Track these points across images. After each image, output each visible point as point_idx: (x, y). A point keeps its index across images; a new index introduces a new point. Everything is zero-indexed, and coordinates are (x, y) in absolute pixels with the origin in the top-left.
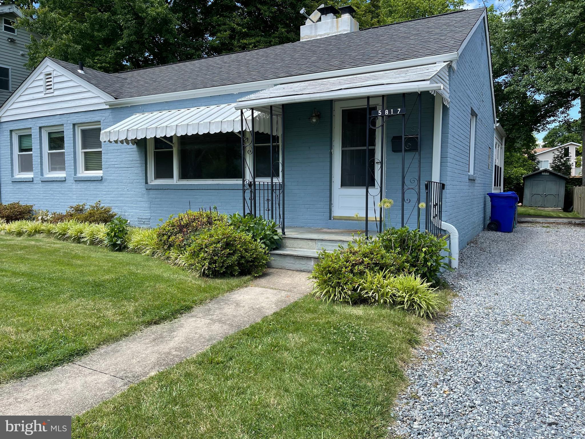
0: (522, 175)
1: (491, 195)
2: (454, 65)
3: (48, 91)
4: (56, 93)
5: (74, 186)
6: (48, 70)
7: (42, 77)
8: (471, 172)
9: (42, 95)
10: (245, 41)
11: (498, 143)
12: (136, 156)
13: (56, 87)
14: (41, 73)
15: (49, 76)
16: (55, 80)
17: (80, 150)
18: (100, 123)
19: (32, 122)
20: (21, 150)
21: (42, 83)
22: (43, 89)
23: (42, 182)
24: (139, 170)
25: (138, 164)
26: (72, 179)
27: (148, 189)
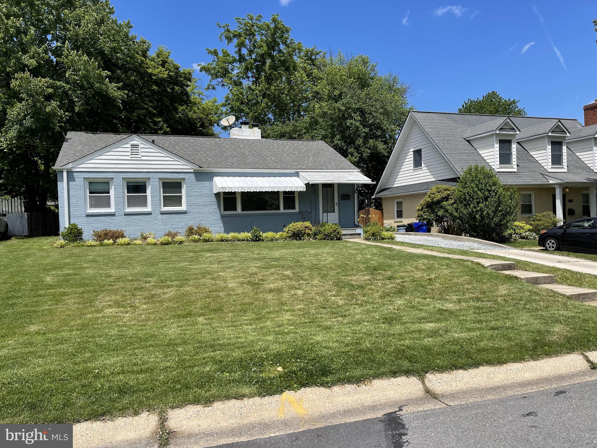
3: (133, 156)
4: (143, 158)
5: (160, 217)
6: (134, 142)
7: (128, 145)
9: (128, 158)
12: (214, 199)
13: (143, 154)
14: (127, 143)
15: (136, 146)
16: (143, 150)
17: (162, 195)
18: (184, 179)
19: (115, 174)
20: (90, 193)
21: (128, 150)
22: (129, 154)
23: (125, 215)
24: (216, 207)
25: (216, 203)
26: (158, 212)
27: (223, 217)
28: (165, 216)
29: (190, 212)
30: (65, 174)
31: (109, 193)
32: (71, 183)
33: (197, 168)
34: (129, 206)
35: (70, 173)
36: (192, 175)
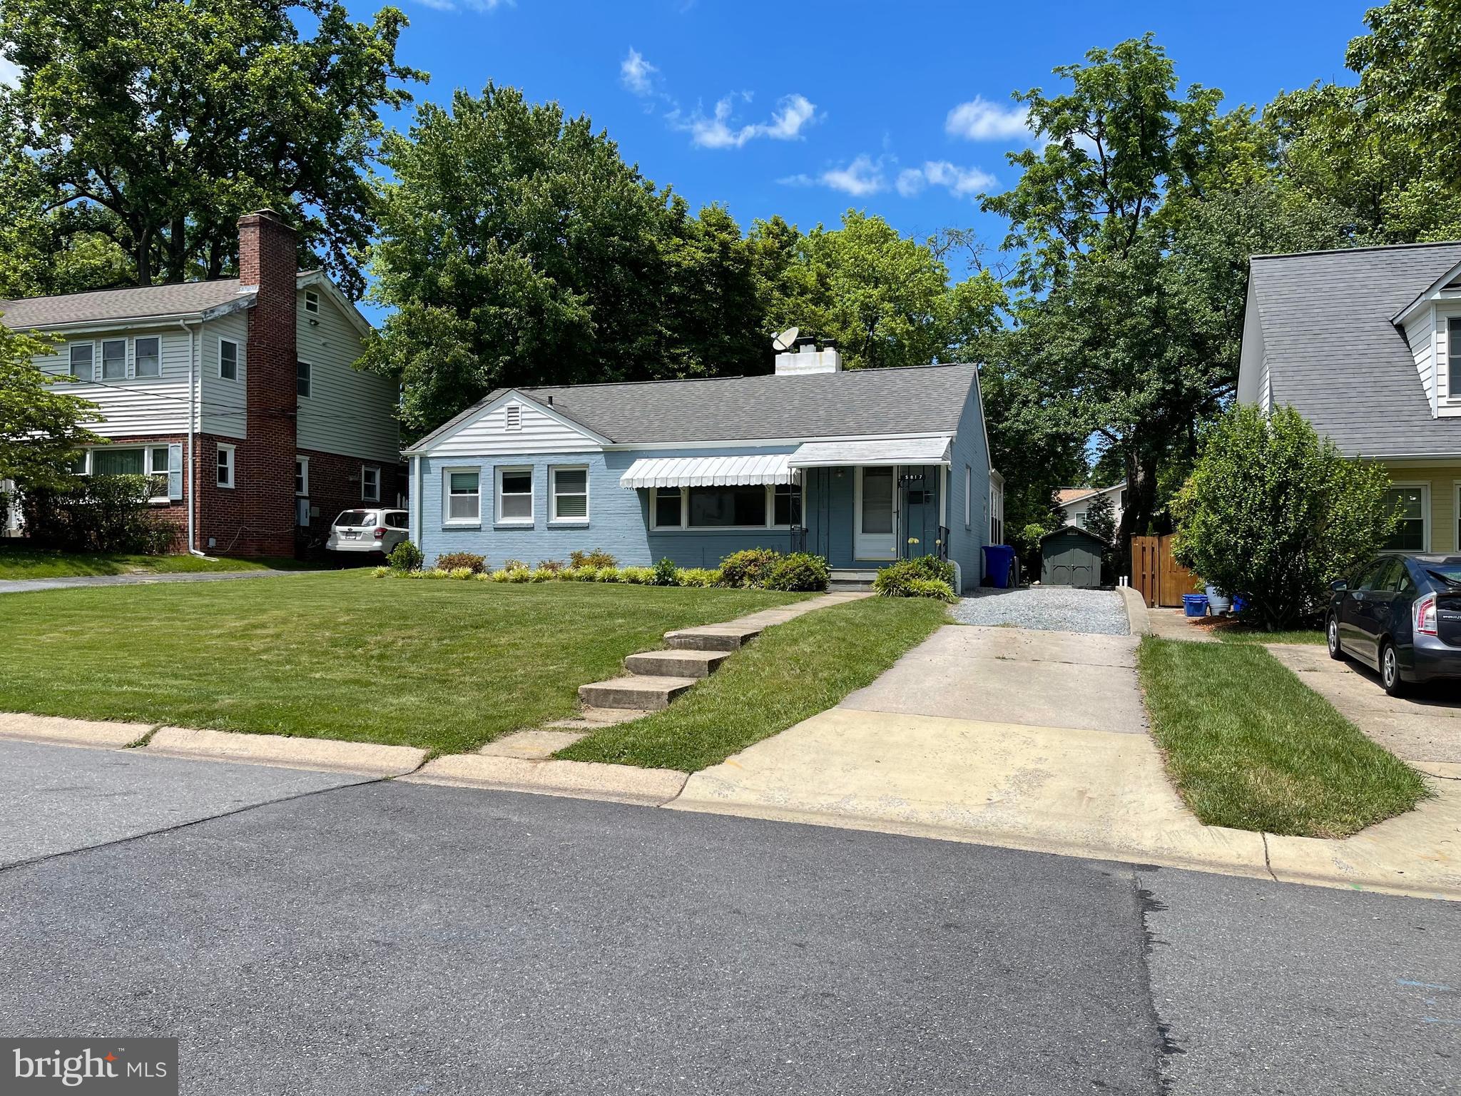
0: (1038, 535)
1: (987, 549)
2: (954, 440)
3: (510, 427)
4: (524, 430)
5: (547, 534)
6: (513, 404)
7: (504, 410)
8: (967, 522)
9: (503, 431)
10: (678, 351)
11: (995, 491)
12: (636, 501)
13: (525, 423)
14: (502, 406)
15: (513, 410)
16: (525, 416)
17: (554, 495)
18: (587, 466)
19: (483, 459)
20: (453, 492)
21: (503, 417)
22: (503, 424)
23: (496, 529)
24: (640, 517)
25: (639, 510)
26: (544, 526)
27: (651, 536)
28: (554, 533)
29: (594, 527)
30: (417, 462)
31: (476, 491)
32: (425, 476)
33: (609, 444)
34: (506, 514)
35: (423, 459)
36: (601, 457)
